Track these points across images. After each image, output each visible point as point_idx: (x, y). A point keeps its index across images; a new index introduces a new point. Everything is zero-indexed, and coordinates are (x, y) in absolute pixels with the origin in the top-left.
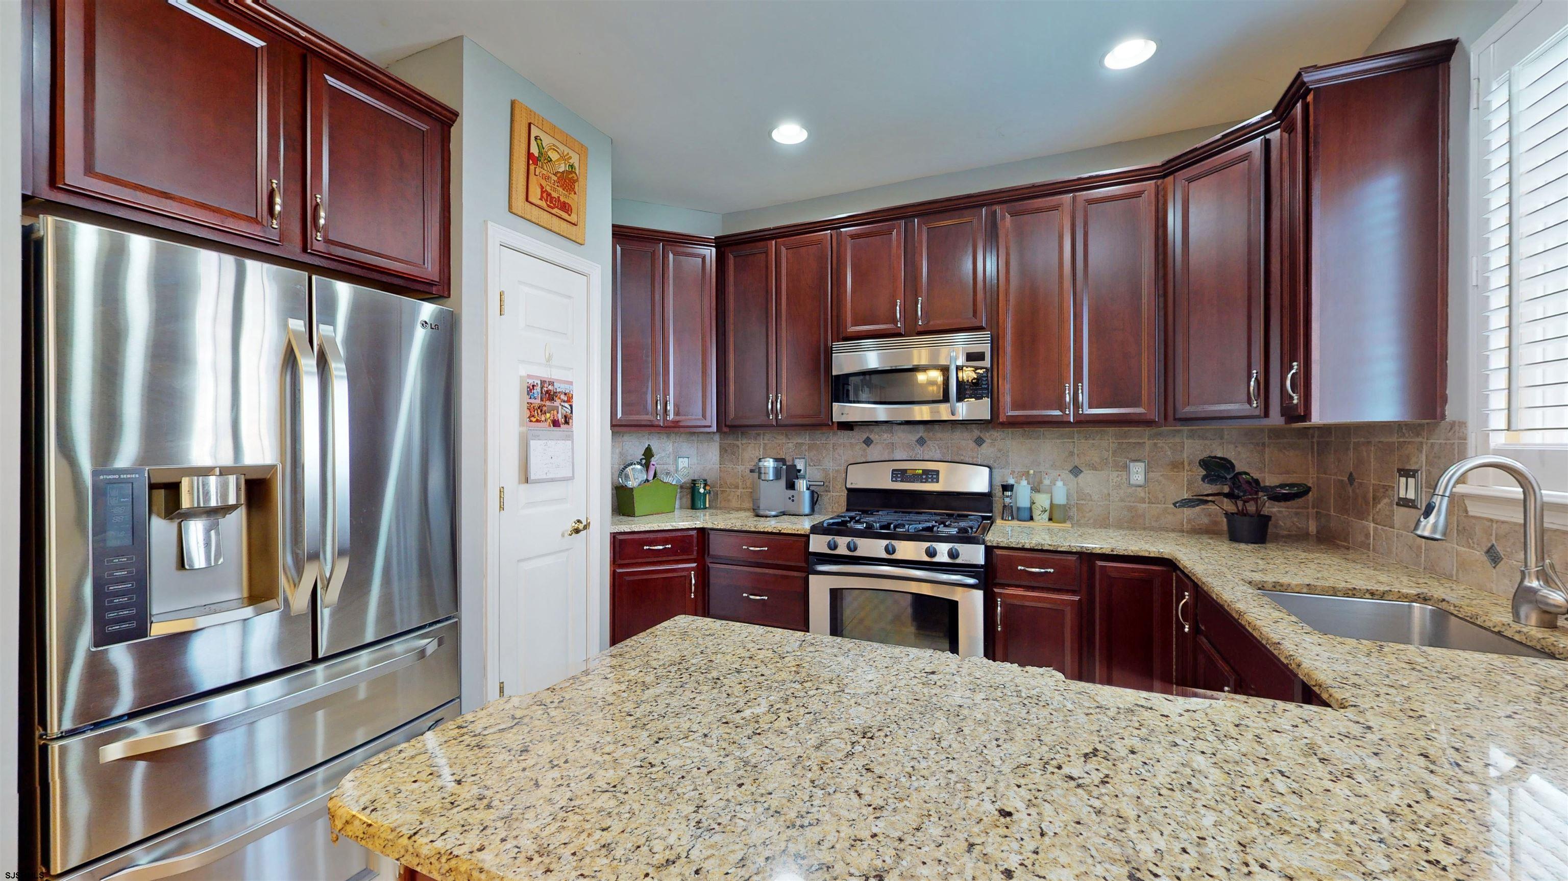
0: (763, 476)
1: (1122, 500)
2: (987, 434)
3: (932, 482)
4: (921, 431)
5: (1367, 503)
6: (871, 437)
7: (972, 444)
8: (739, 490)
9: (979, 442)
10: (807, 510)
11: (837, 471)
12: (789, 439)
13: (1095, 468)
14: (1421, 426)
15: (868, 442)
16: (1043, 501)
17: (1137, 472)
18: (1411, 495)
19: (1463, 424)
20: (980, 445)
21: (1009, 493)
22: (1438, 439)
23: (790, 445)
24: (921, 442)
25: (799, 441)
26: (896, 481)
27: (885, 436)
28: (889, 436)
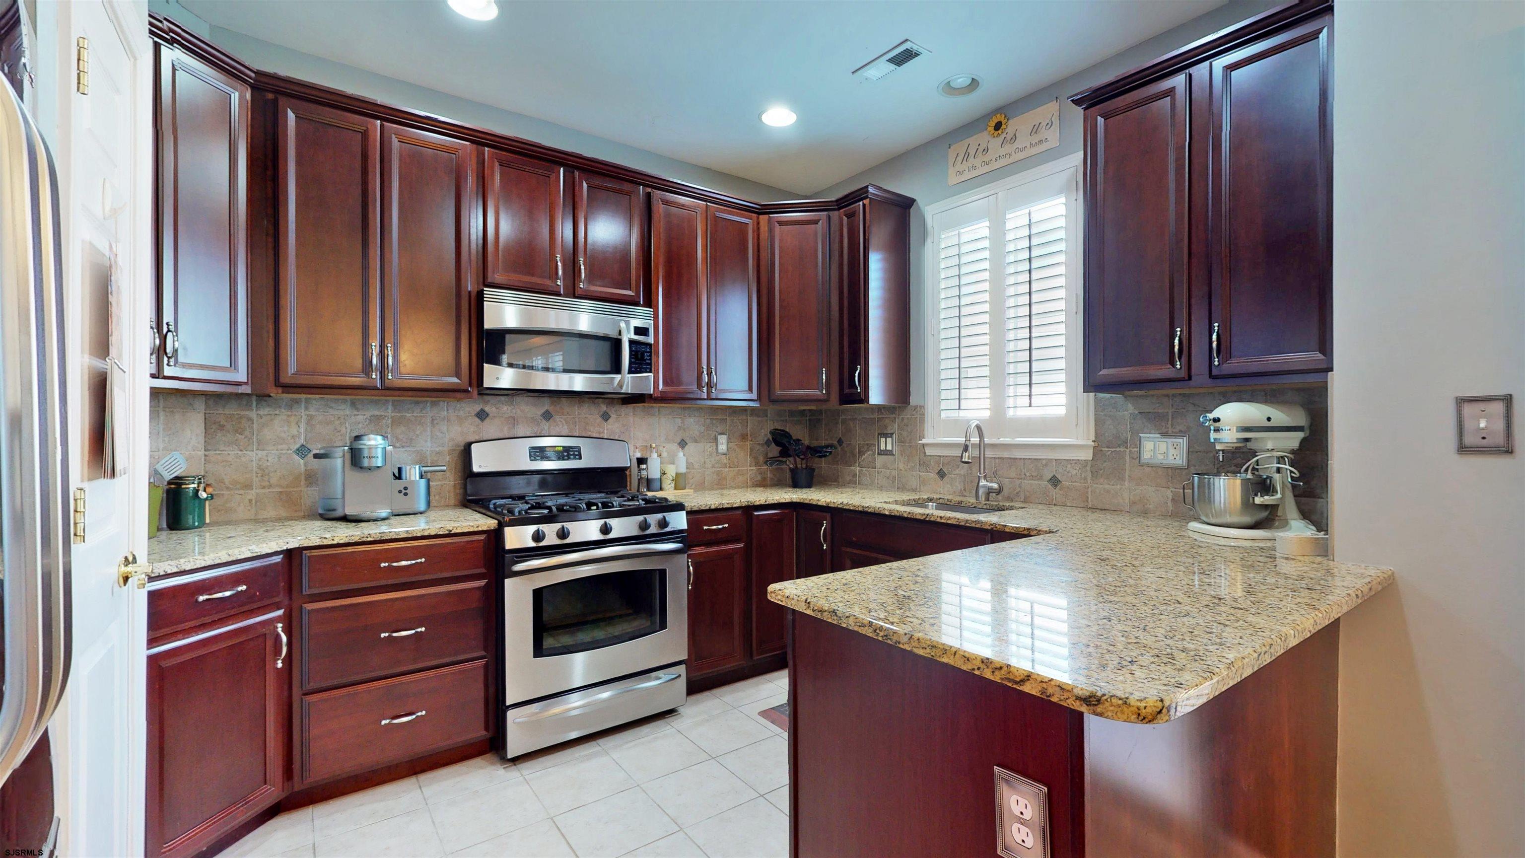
0: (366, 463)
1: (713, 467)
2: (613, 410)
3: (575, 459)
4: (546, 404)
5: (854, 456)
6: (487, 409)
7: (599, 420)
8: (253, 492)
9: (606, 417)
10: (422, 506)
11: (438, 453)
12: (357, 409)
13: (696, 441)
14: (894, 408)
15: (482, 415)
16: (671, 471)
17: (723, 444)
18: (889, 447)
19: (922, 407)
20: (606, 420)
21: (644, 466)
22: (907, 414)
23: (360, 418)
24: (547, 416)
25: (377, 413)
26: (535, 460)
27: (505, 408)
28: (510, 408)
